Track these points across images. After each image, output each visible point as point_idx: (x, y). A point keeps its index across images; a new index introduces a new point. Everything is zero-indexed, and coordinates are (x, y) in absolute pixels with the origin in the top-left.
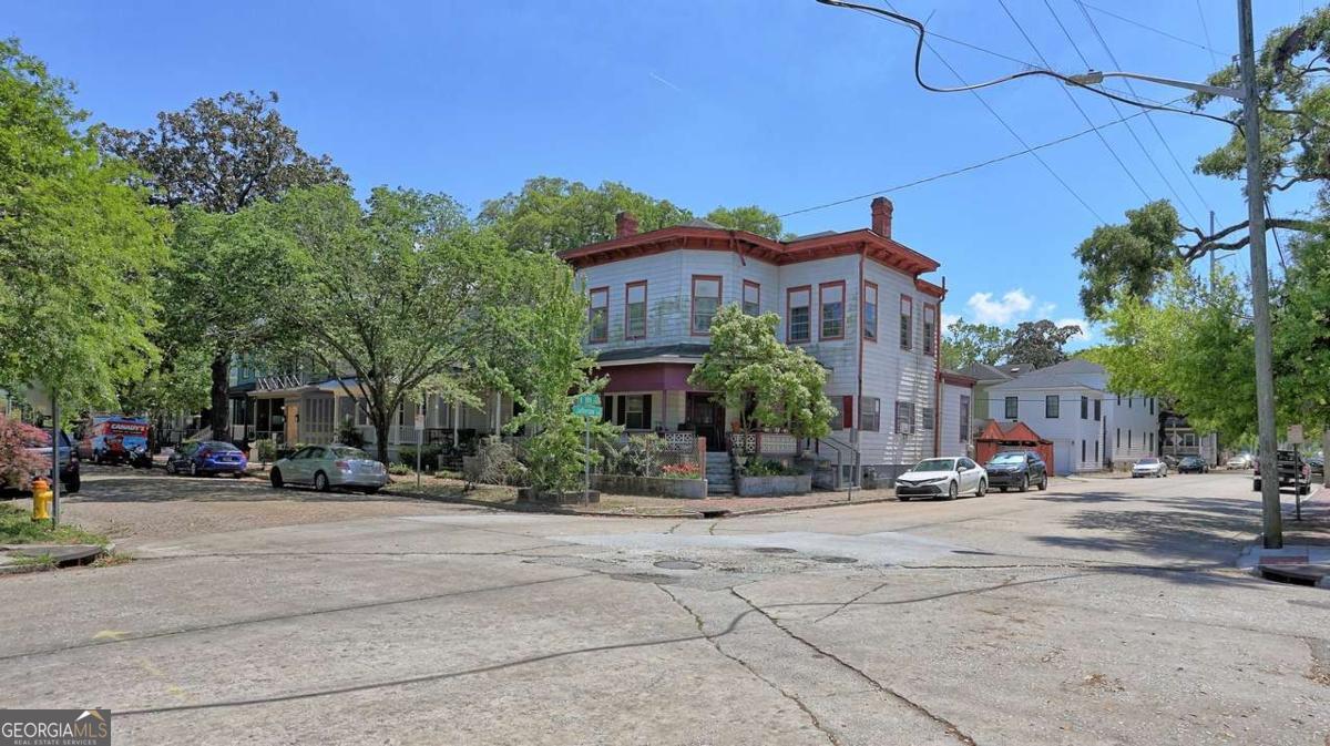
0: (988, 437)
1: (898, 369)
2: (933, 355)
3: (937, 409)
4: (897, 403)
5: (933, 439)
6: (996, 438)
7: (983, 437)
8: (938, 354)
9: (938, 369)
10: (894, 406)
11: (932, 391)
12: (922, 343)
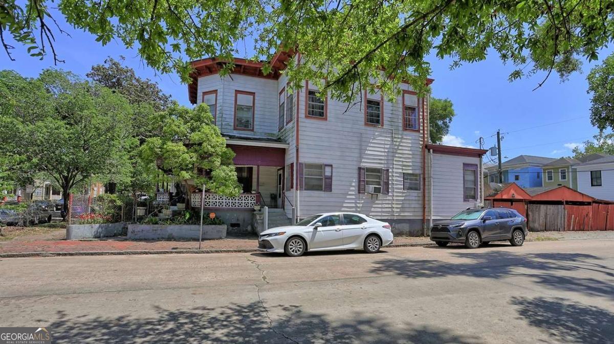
0: (505, 197)
1: (361, 141)
2: (418, 131)
3: (424, 174)
4: (360, 169)
5: (421, 198)
6: (517, 197)
7: (497, 197)
8: (424, 130)
9: (424, 141)
10: (356, 172)
11: (418, 159)
12: (401, 121)
